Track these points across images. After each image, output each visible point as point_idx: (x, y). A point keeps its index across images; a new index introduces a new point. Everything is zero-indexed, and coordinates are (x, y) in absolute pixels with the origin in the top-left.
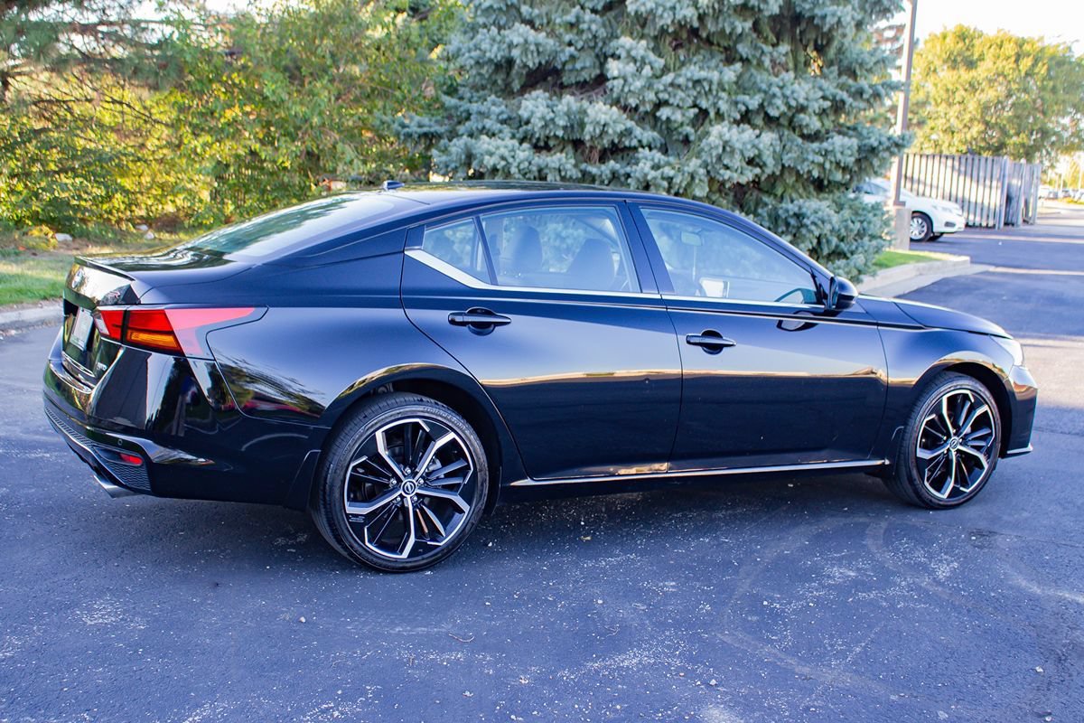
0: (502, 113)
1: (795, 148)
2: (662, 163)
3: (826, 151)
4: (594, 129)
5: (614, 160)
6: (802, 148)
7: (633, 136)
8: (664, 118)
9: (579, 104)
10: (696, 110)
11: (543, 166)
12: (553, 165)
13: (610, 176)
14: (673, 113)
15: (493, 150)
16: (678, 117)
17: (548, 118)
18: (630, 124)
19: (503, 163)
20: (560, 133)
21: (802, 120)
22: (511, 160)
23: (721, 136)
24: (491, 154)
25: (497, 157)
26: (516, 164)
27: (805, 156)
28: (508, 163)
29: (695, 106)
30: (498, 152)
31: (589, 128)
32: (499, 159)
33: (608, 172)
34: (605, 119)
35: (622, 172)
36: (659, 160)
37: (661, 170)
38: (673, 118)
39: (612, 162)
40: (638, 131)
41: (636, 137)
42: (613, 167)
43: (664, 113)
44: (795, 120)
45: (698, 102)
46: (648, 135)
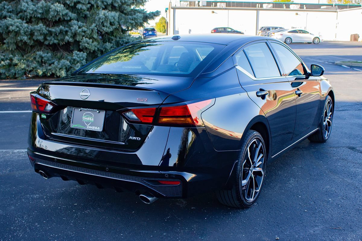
0: (10, 8)
1: (123, 18)
2: (81, 25)
3: (135, 18)
4: (54, 14)
5: (62, 25)
6: (125, 18)
7: (68, 16)
8: (80, 8)
9: (46, 4)
10: (90, 5)
11: (33, 29)
12: (38, 29)
13: (59, 32)
14: (82, 6)
15: (13, 24)
16: (84, 7)
17: (34, 10)
18: (67, 11)
19: (18, 29)
20: (39, 16)
21: (125, 7)
22: (21, 27)
23: (104, 15)
24: (12, 25)
25: (15, 26)
26: (23, 29)
27: (127, 21)
28: (20, 29)
29: (89, 3)
30: (15, 24)
31: (52, 13)
32: (16, 28)
33: (59, 30)
34: (60, 9)
35: (65, 30)
36: (80, 25)
37: (82, 28)
38: (83, 8)
39: (61, 26)
40: (70, 14)
41: (69, 16)
42: (61, 28)
43: (79, 6)
44: (122, 7)
45: (90, 2)
46: (73, 15)
